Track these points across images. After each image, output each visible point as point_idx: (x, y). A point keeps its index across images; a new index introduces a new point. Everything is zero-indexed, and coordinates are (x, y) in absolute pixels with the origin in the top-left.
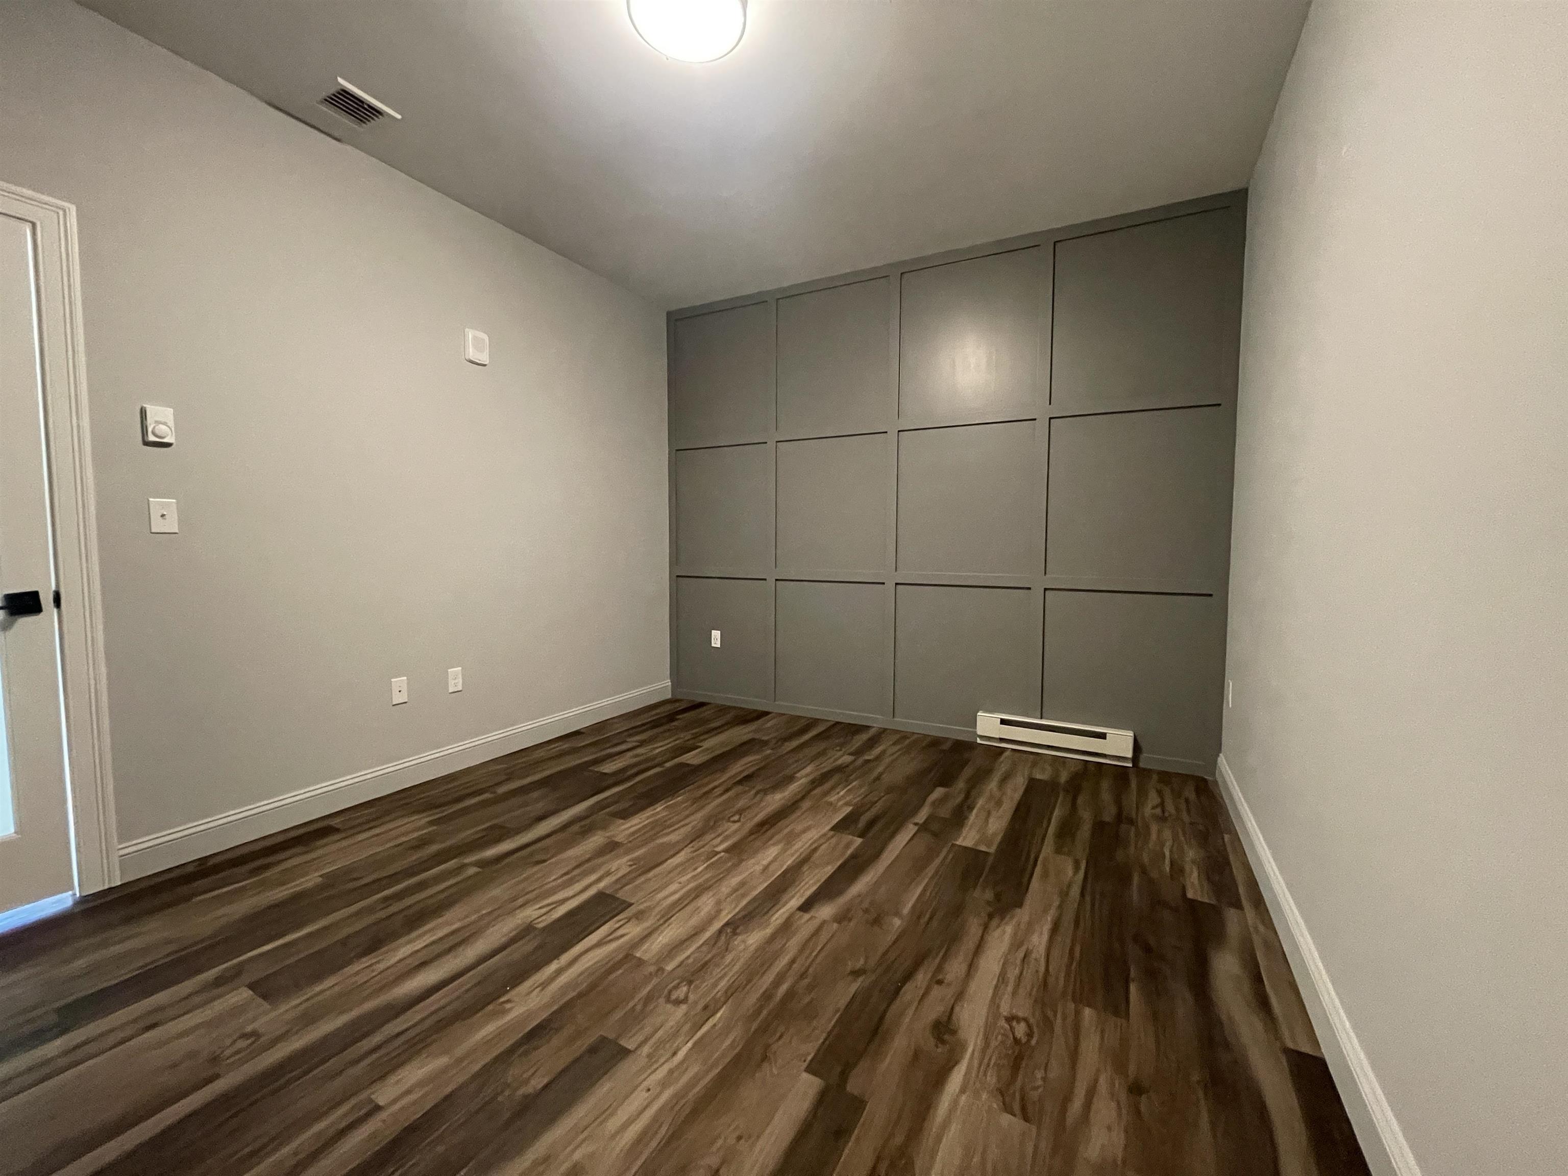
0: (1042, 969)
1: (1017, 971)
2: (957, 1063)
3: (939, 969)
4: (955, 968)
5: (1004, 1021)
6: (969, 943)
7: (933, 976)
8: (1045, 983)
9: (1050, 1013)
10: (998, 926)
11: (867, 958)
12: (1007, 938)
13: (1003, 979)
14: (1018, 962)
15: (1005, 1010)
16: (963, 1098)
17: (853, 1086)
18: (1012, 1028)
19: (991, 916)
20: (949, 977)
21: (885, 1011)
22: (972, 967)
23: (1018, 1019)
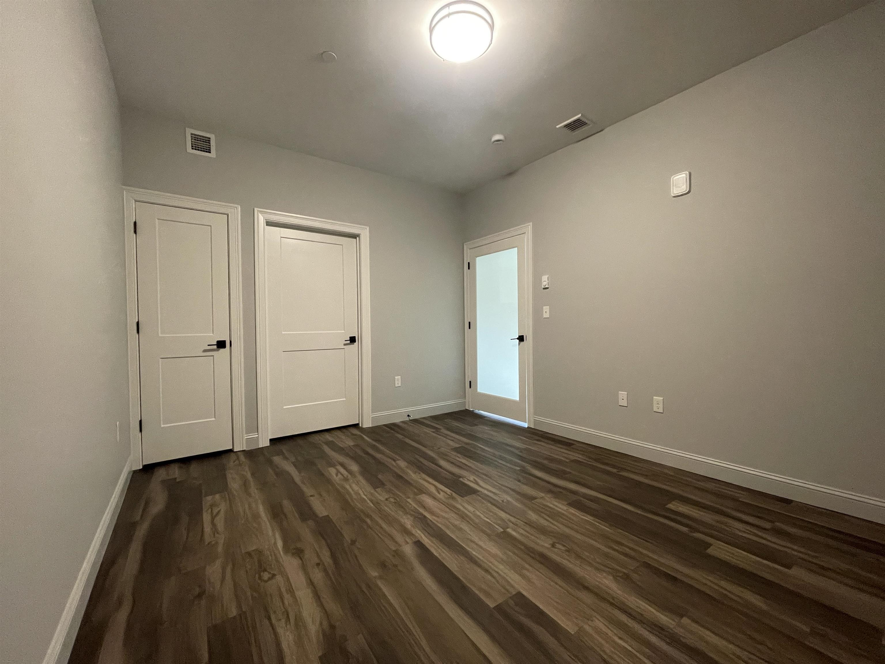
0: (273, 617)
1: (286, 603)
2: (283, 547)
3: (325, 570)
4: (318, 576)
5: (275, 573)
6: (326, 597)
7: (323, 564)
8: (266, 610)
9: (255, 594)
10: (321, 624)
11: (359, 549)
12: (309, 621)
13: (290, 591)
14: (289, 610)
15: (279, 578)
16: (273, 542)
17: (311, 523)
18: (270, 573)
19: (332, 627)
20: (316, 570)
21: (326, 540)
22: (311, 583)
23: (270, 579)
